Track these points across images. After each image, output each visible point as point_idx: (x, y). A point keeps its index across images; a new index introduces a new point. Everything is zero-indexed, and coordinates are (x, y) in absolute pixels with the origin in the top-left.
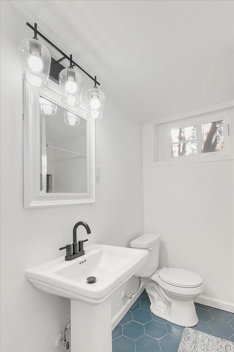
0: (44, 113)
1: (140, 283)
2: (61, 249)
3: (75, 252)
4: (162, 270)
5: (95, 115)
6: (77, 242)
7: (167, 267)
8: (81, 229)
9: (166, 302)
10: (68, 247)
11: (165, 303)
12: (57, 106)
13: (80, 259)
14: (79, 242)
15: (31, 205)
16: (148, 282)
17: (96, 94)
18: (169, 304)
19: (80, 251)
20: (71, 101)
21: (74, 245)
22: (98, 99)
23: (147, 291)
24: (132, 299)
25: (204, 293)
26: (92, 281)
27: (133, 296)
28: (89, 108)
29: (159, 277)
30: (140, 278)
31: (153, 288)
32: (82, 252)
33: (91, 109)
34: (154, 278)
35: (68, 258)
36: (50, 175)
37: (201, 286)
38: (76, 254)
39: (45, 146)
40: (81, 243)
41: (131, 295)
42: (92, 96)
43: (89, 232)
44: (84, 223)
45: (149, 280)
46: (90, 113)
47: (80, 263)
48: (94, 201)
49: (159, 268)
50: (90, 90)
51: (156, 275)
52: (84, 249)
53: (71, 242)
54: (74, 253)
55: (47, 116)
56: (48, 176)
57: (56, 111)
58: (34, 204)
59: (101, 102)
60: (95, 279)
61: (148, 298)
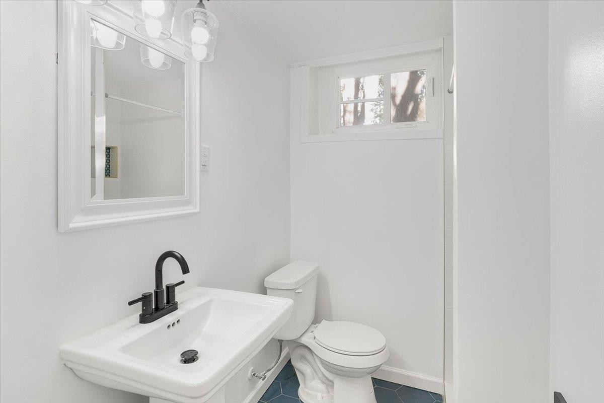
0: (100, 45)
1: (281, 350)
2: (131, 303)
3: (160, 307)
4: (319, 326)
5: (200, 53)
6: (164, 287)
7: (330, 319)
8: (171, 265)
9: (324, 380)
10: (145, 299)
11: (323, 383)
12: (125, 36)
13: (168, 319)
14: (168, 288)
15: (71, 226)
16: (295, 347)
17: (202, 18)
18: (330, 384)
19: (168, 302)
20: (154, 29)
21: (156, 293)
22: (206, 26)
23: (294, 363)
24: (265, 379)
25: (389, 362)
26: (189, 357)
27: (268, 374)
28: (189, 41)
29: (315, 338)
30: (281, 341)
31: (303, 358)
32: (172, 306)
33: (193, 43)
34: (305, 340)
35: (145, 318)
36: (113, 148)
37: (384, 351)
38: (162, 309)
39: (103, 96)
40: (171, 289)
41: (264, 372)
42: (195, 21)
43: (185, 270)
44: (176, 254)
45: (297, 345)
46: (190, 49)
47: (169, 326)
48: (197, 210)
49: (316, 321)
50: (192, 9)
51: (309, 334)
52: (176, 300)
53: (151, 288)
54: (157, 308)
55: (106, 52)
56: (108, 149)
57: (124, 44)
58: (78, 222)
59: (211, 32)
60: (196, 355)
61: (295, 375)
